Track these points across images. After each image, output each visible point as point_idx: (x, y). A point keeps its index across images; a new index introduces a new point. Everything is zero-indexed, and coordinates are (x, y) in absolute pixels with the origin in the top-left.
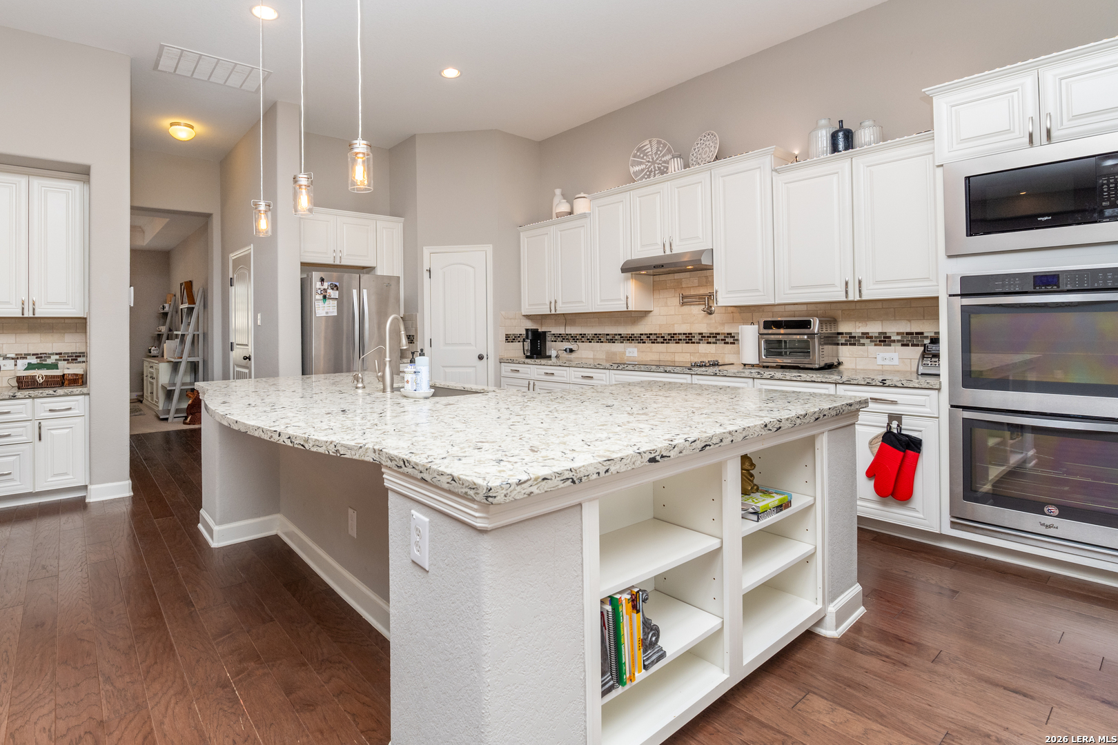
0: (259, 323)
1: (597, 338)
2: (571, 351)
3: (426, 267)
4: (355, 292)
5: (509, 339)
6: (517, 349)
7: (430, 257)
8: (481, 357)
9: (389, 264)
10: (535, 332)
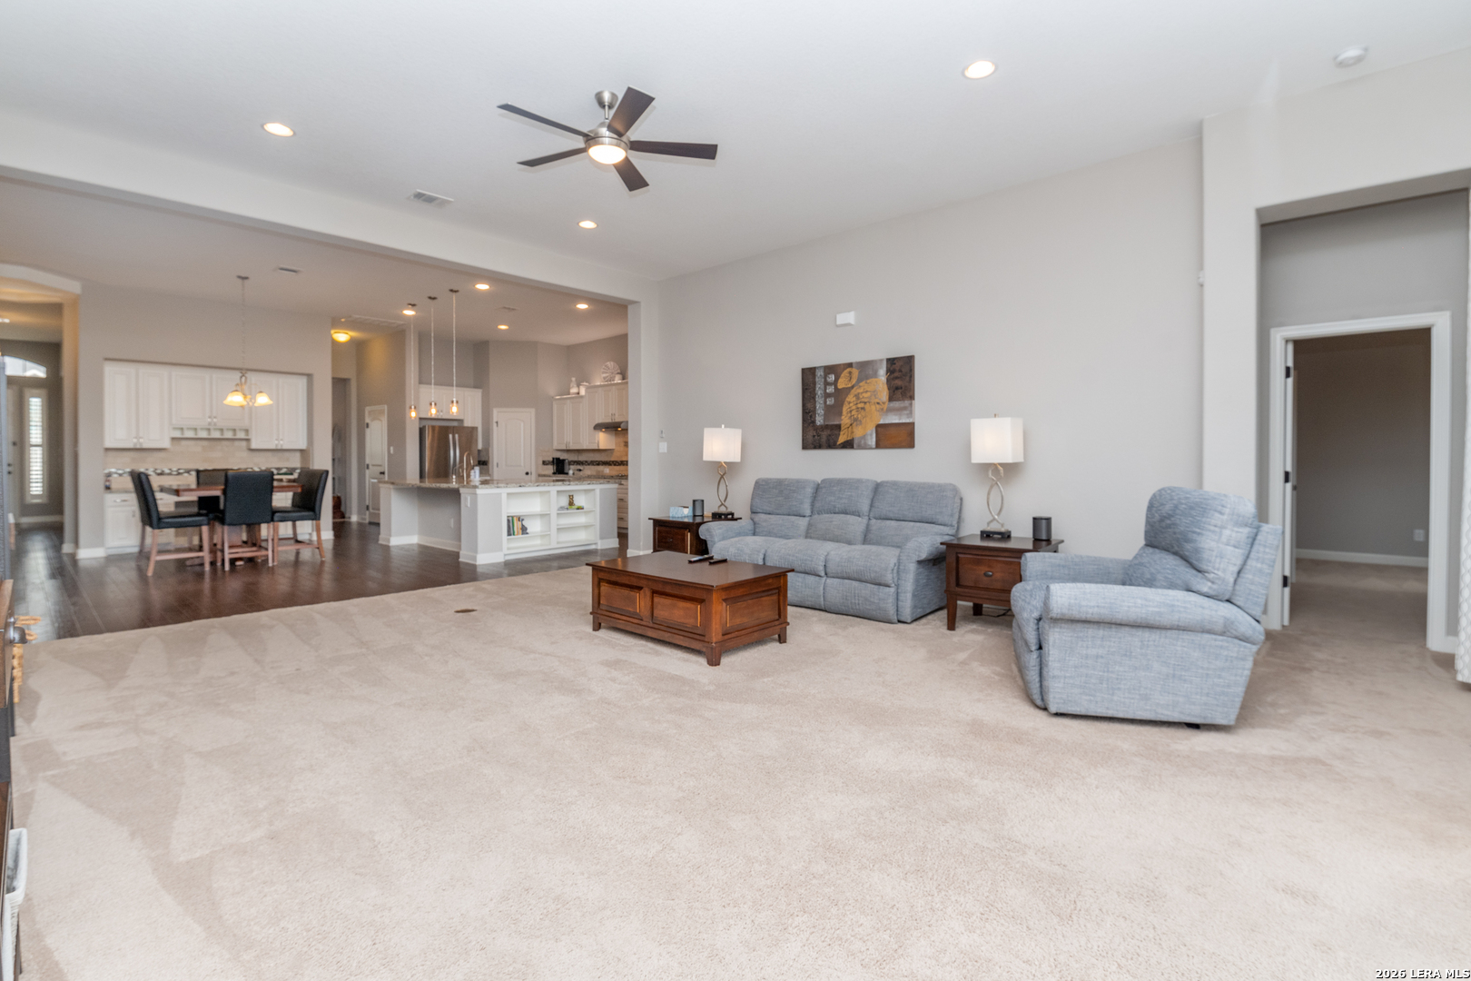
0: (392, 452)
1: (592, 463)
2: (580, 470)
3: (495, 420)
4: (451, 436)
5: (544, 463)
6: (550, 469)
7: (497, 414)
8: (527, 474)
9: (473, 419)
10: (558, 459)
